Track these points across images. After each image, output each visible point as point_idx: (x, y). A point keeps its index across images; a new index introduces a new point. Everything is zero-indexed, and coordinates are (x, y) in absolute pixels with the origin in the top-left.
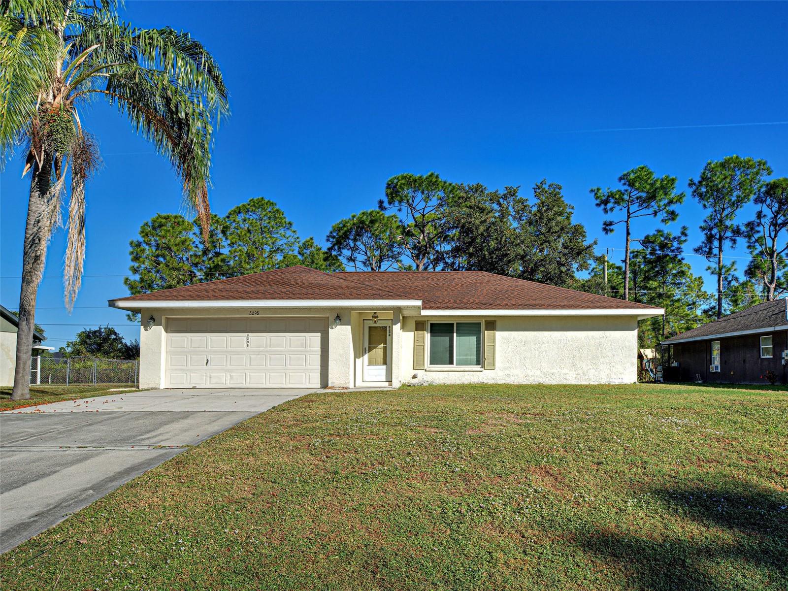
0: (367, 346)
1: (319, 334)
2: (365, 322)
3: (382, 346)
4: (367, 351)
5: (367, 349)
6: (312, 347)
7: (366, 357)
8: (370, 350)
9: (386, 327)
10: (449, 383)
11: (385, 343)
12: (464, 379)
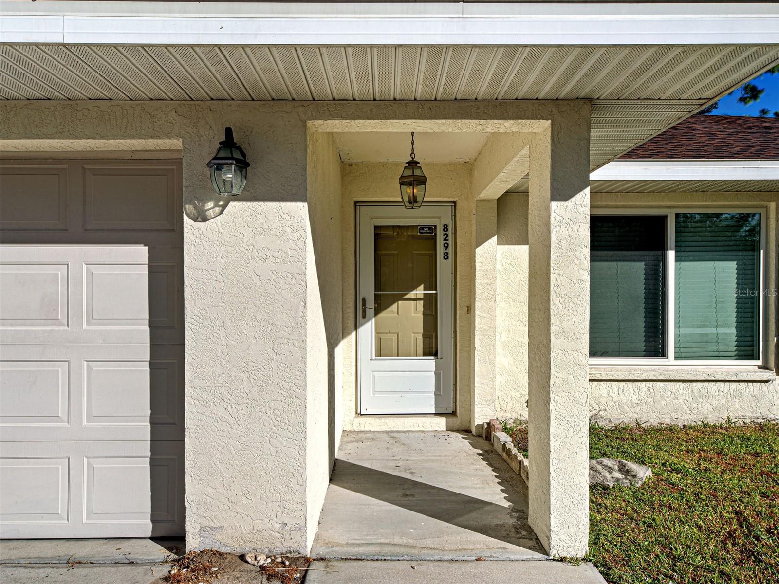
0: (368, 290)
1: (142, 252)
2: (363, 210)
3: (420, 292)
4: (370, 312)
5: (371, 304)
6: (103, 321)
7: (368, 330)
8: (381, 305)
9: (432, 229)
10: (654, 422)
11: (431, 284)
12: (707, 408)
